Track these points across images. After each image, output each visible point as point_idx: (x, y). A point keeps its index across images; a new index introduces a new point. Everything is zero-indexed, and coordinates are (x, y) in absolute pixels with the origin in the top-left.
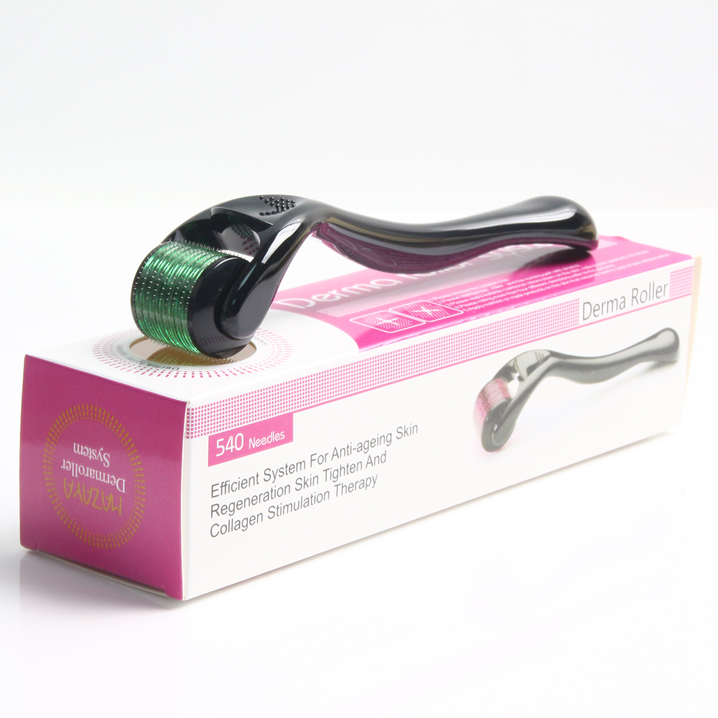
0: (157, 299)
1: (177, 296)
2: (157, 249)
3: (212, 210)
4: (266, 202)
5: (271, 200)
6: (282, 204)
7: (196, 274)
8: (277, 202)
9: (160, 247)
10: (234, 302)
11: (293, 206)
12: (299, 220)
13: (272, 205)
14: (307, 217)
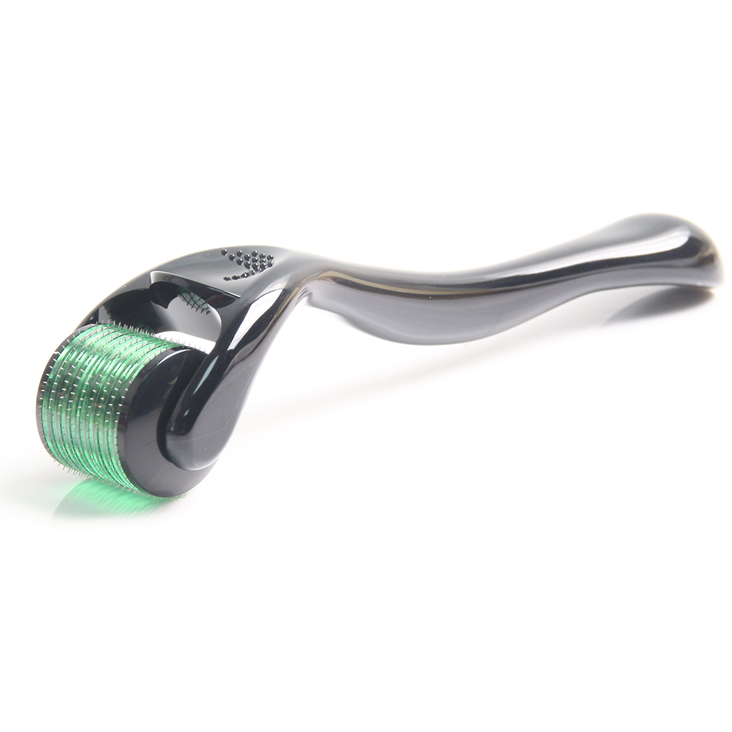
0: (74, 407)
1: (104, 402)
2: (71, 338)
3: (152, 275)
4: (231, 258)
5: (239, 254)
6: (255, 261)
7: (131, 373)
8: (247, 258)
9: (77, 334)
10: (186, 414)
11: (270, 265)
12: (279, 285)
13: (239, 263)
14: (290, 280)
